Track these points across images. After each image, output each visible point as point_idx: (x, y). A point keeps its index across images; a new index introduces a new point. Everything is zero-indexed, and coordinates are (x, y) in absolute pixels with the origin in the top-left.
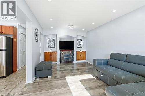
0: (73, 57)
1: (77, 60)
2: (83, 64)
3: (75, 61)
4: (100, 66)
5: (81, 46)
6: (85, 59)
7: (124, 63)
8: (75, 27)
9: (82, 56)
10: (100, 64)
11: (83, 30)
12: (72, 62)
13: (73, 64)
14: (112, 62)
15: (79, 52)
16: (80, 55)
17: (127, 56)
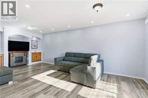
0: (28, 60)
1: (32, 62)
2: (39, 65)
3: (30, 63)
4: (61, 62)
5: (36, 47)
6: (41, 60)
7: (73, 58)
8: (35, 28)
9: (38, 57)
10: (60, 61)
11: (41, 32)
12: (26, 65)
13: (28, 66)
14: (67, 58)
15: (35, 53)
16: (35, 57)
17: (74, 53)
